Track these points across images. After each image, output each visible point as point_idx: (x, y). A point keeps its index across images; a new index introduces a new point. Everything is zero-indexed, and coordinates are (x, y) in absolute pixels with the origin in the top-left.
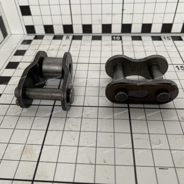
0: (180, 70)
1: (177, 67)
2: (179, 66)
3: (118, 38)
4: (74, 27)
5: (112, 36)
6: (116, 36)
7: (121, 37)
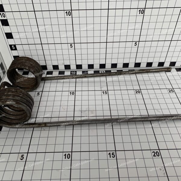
0: (104, 94)
1: (103, 92)
2: (104, 91)
3: (74, 73)
4: (48, 66)
5: (71, 72)
6: (73, 71)
7: (76, 72)
